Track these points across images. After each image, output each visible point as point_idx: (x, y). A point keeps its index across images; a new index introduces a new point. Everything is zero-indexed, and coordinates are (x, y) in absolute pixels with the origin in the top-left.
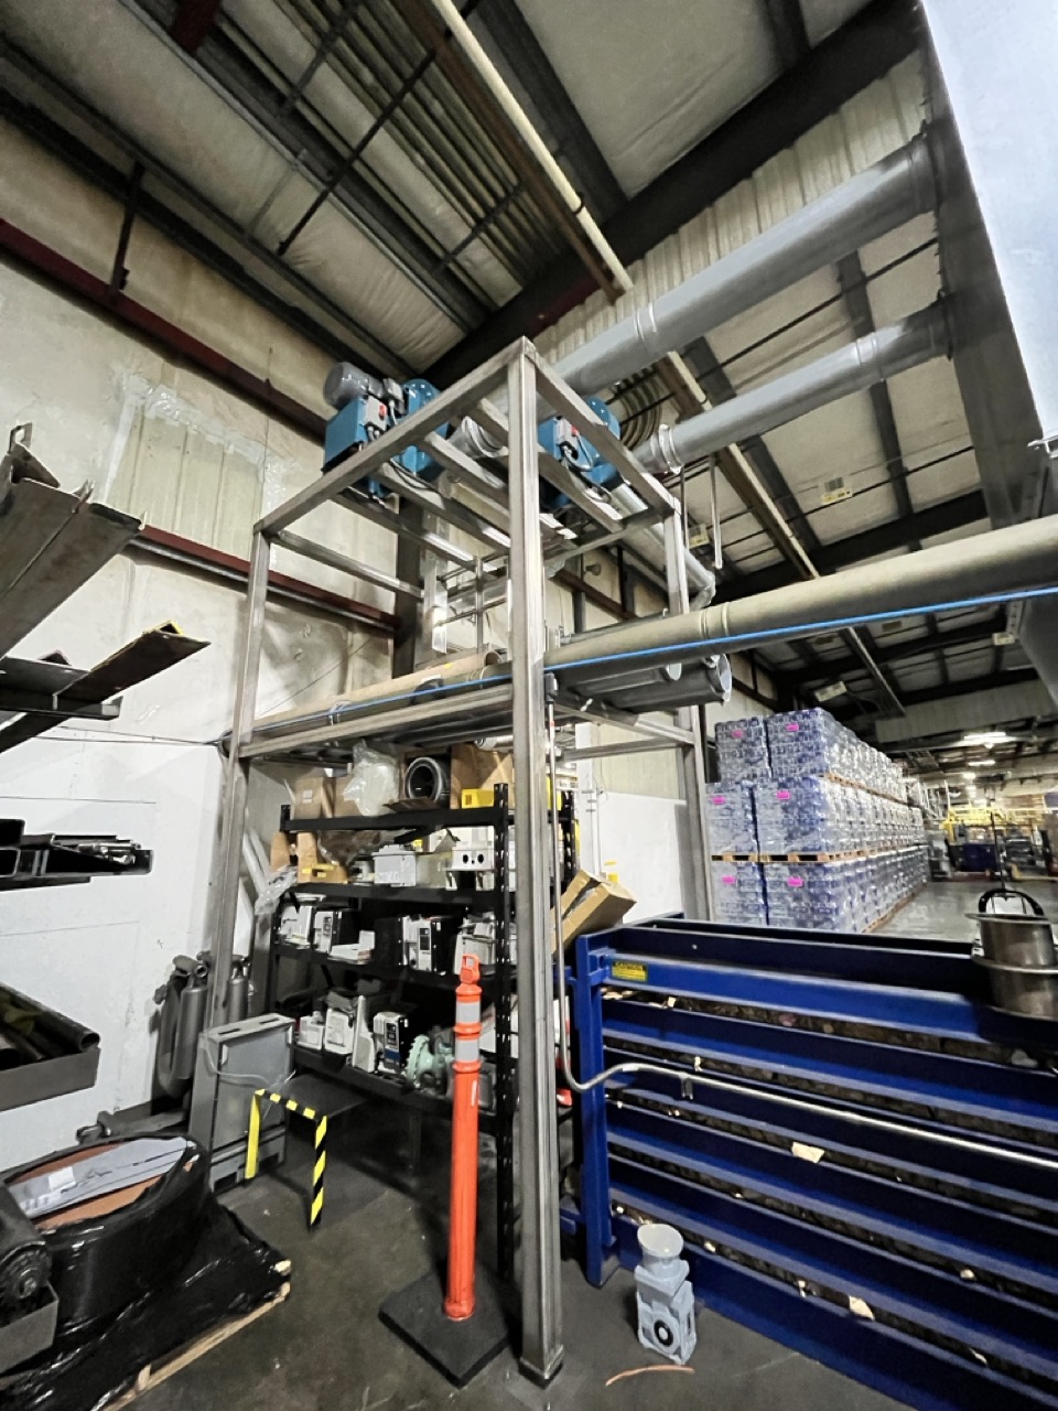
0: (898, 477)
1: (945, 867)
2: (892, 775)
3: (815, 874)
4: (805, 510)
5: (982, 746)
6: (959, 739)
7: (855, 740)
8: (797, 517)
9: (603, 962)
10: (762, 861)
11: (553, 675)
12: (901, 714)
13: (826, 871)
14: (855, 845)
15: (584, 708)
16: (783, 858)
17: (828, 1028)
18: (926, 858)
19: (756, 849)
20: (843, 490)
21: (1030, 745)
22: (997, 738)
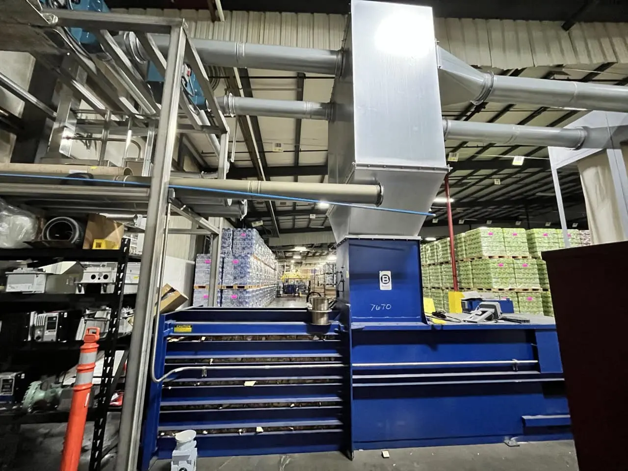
0: (297, 151)
1: (281, 292)
2: (271, 257)
3: (243, 294)
4: (265, 150)
5: (299, 251)
6: (293, 248)
7: (264, 243)
8: (262, 152)
9: (171, 326)
10: (222, 288)
11: (173, 190)
12: (278, 237)
13: (247, 292)
14: (258, 283)
15: (182, 209)
16: (231, 287)
17: (264, 338)
18: (276, 289)
19: (221, 284)
20: (281, 148)
21: (311, 253)
22: (303, 249)
